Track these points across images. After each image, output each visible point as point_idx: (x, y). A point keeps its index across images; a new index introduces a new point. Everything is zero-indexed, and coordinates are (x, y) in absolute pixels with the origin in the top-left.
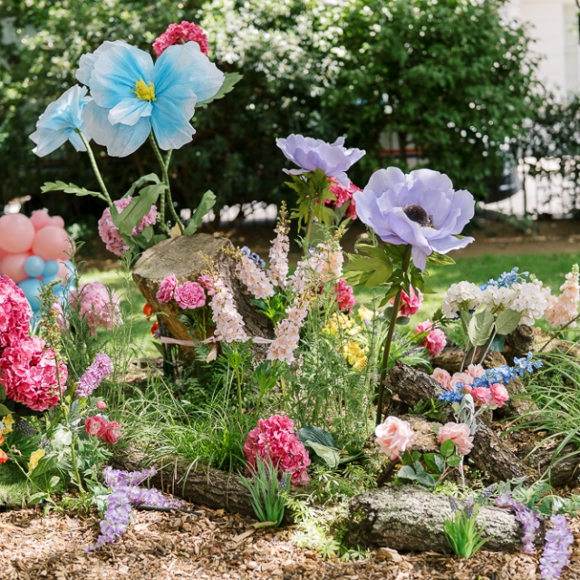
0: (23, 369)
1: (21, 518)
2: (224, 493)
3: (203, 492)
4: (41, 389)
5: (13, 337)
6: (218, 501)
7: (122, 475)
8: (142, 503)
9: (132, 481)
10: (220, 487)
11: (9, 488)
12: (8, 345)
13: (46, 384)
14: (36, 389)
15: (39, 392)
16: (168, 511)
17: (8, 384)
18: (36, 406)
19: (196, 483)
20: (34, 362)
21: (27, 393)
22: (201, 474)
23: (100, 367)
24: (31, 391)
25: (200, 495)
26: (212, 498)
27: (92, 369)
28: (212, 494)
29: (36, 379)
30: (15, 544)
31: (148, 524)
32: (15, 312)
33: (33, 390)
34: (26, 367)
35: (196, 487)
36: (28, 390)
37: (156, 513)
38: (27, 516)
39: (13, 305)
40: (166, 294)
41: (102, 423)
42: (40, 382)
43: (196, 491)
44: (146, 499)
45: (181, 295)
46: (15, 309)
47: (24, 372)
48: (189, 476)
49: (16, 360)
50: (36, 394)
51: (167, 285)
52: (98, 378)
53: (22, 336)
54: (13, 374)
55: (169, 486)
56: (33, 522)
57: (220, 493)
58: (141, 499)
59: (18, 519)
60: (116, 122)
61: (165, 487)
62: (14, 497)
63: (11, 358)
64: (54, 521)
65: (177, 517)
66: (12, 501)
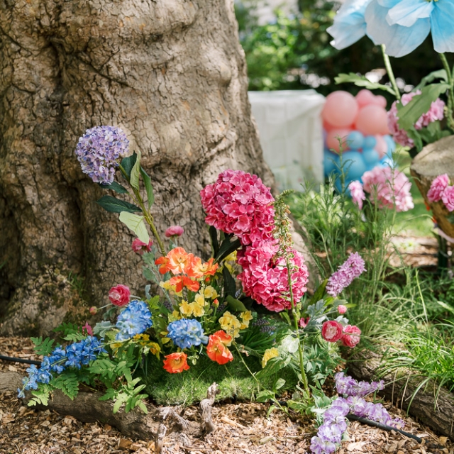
0: (261, 271)
1: (246, 412)
2: (449, 420)
3: (429, 415)
4: (277, 291)
5: (255, 237)
6: (443, 428)
7: (352, 384)
8: (365, 416)
9: (360, 390)
10: (447, 413)
11: (240, 382)
12: (250, 244)
13: (282, 287)
14: (272, 291)
15: (275, 294)
16: (388, 429)
17: (245, 283)
18: (272, 307)
19: (424, 403)
20: (272, 265)
21: (262, 294)
22: (430, 395)
23: (352, 266)
24: (266, 293)
25: (427, 417)
26: (438, 423)
27: (344, 268)
28: (438, 418)
29: (273, 281)
30: (229, 445)
31: (364, 443)
32: (259, 213)
33: (268, 292)
34: (264, 269)
35: (423, 408)
36: (263, 292)
37: (377, 430)
38: (253, 411)
39: (256, 206)
40: (436, 193)
41: (338, 329)
42: (276, 284)
43: (423, 412)
44: (370, 413)
45: (449, 197)
46: (258, 210)
47: (261, 273)
48: (418, 394)
49: (254, 261)
50: (271, 295)
51: (438, 184)
52: (348, 277)
53: (265, 237)
54: (250, 274)
55: (398, 400)
56: (257, 419)
57: (446, 419)
58: (365, 412)
59: (244, 414)
60: (394, 23)
61: (395, 400)
62: (244, 390)
63: (250, 259)
64: (276, 421)
65: (396, 439)
66: (241, 395)
